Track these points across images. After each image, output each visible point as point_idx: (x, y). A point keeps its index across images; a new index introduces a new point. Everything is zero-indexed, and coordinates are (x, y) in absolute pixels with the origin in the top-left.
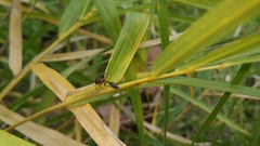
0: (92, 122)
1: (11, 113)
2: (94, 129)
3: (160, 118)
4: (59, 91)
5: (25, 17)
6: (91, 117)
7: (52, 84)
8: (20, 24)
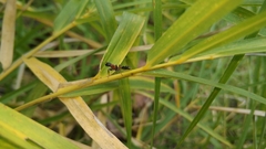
0: (82, 114)
2: (85, 120)
4: (50, 83)
5: (20, 14)
6: (83, 109)
7: (44, 76)
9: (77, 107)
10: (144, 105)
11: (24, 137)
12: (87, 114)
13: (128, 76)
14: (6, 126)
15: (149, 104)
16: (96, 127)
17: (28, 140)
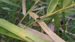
0: (44, 26)
1: (24, 26)
2: (45, 28)
3: (68, 29)
6: (44, 25)
8: (25, 2)
9: (42, 24)
10: (67, 20)
11: (25, 36)
12: (45, 26)
13: (57, 13)
14: (20, 33)
15: (69, 20)
16: (48, 30)
17: (26, 37)
